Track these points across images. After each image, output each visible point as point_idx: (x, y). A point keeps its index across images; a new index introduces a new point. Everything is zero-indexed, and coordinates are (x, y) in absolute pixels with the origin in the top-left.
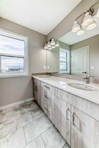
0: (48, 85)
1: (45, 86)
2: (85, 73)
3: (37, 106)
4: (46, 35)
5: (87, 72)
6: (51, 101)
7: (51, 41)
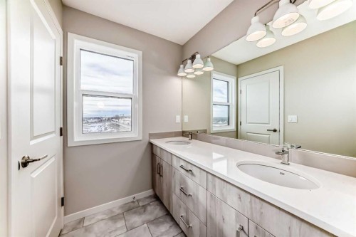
0: (189, 165)
1: (182, 167)
2: (275, 131)
3: (161, 210)
4: (182, 44)
5: (277, 129)
6: (196, 203)
7: (193, 58)
